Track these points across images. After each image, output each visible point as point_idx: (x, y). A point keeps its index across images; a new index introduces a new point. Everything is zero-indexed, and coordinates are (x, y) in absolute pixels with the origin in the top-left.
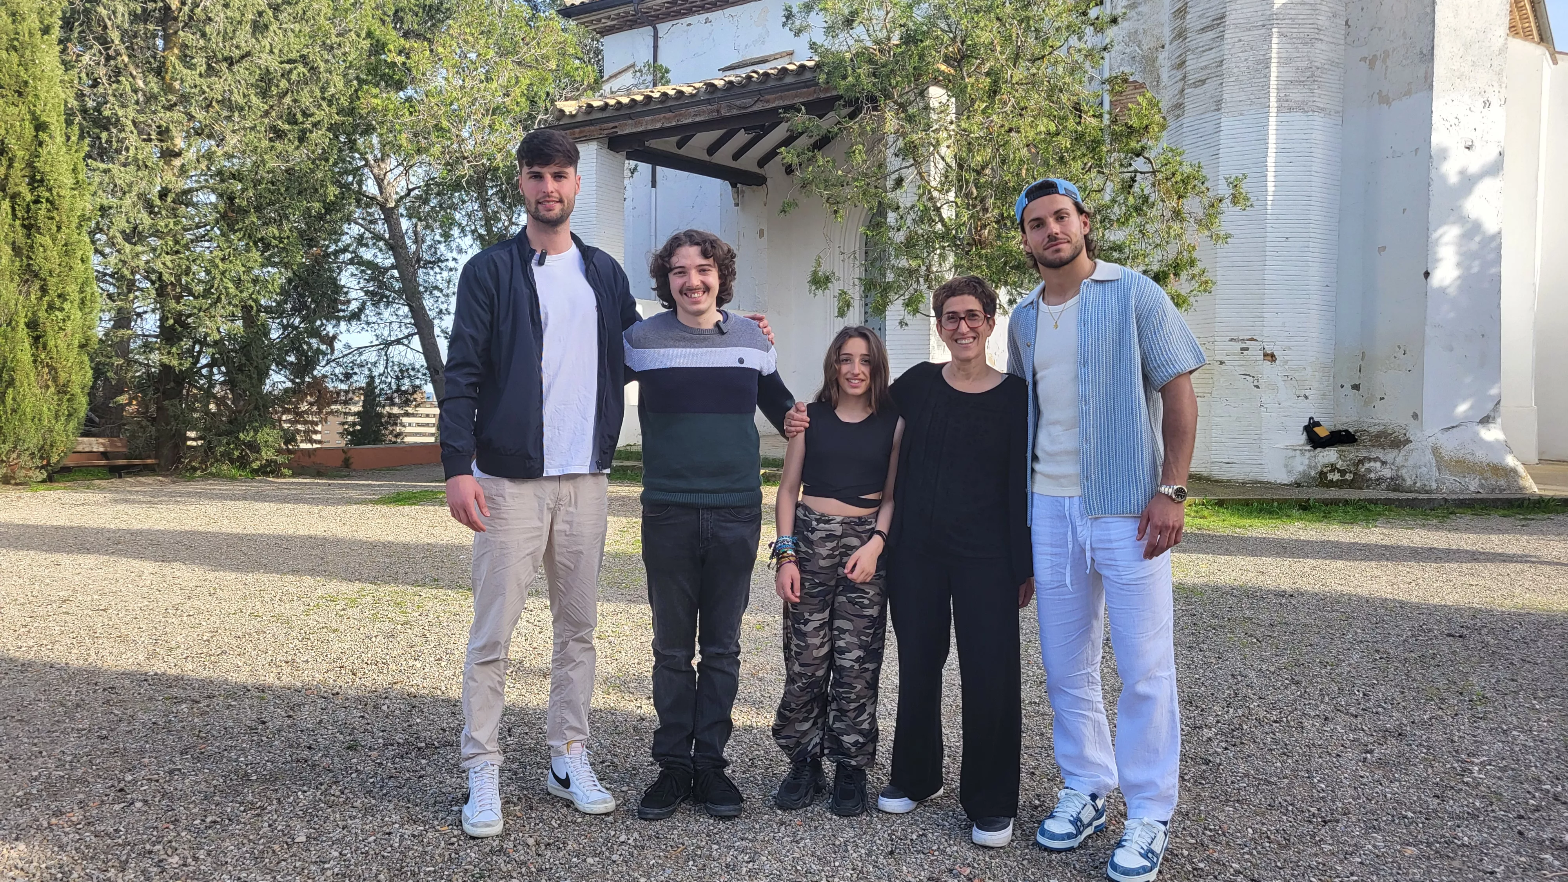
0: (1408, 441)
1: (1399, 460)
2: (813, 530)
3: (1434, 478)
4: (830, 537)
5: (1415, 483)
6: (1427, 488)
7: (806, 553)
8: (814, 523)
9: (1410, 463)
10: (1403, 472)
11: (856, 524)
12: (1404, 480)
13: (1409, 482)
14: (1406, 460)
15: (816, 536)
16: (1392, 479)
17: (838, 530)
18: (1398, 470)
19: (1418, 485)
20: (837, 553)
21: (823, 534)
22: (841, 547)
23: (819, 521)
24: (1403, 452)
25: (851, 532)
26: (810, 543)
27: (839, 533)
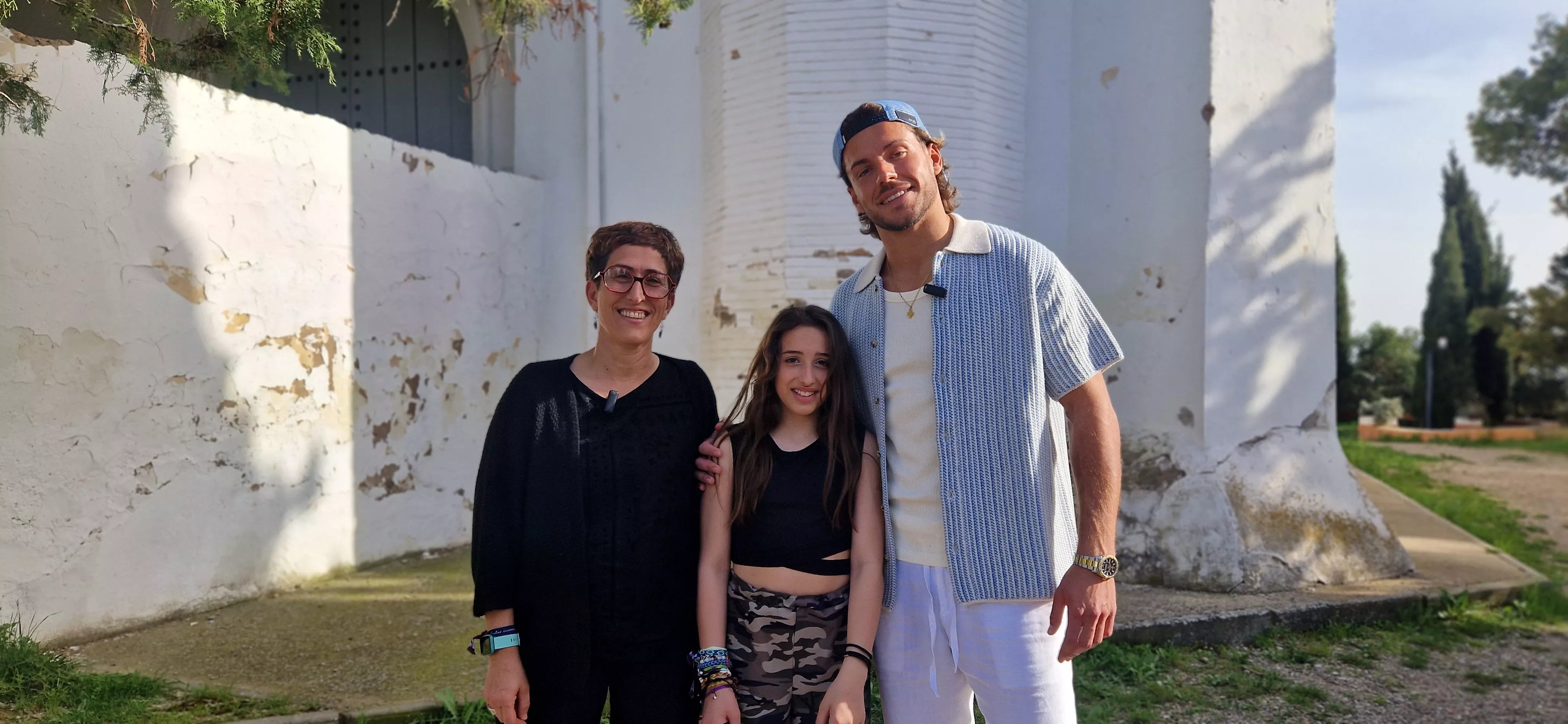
0: (1177, 473)
1: (1162, 516)
2: (752, 617)
3: (1236, 558)
4: (777, 627)
5: (1196, 568)
6: (1223, 580)
7: (741, 652)
8: (753, 606)
9: (1186, 520)
10: (1170, 542)
11: (817, 608)
12: (1172, 560)
13: (1183, 566)
14: (1176, 515)
15: (755, 626)
16: (1146, 556)
17: (789, 617)
18: (1159, 538)
19: (1204, 572)
20: (788, 653)
21: (767, 621)
22: (797, 644)
23: (761, 601)
24: (1169, 498)
25: (810, 619)
26: (746, 637)
27: (791, 622)
